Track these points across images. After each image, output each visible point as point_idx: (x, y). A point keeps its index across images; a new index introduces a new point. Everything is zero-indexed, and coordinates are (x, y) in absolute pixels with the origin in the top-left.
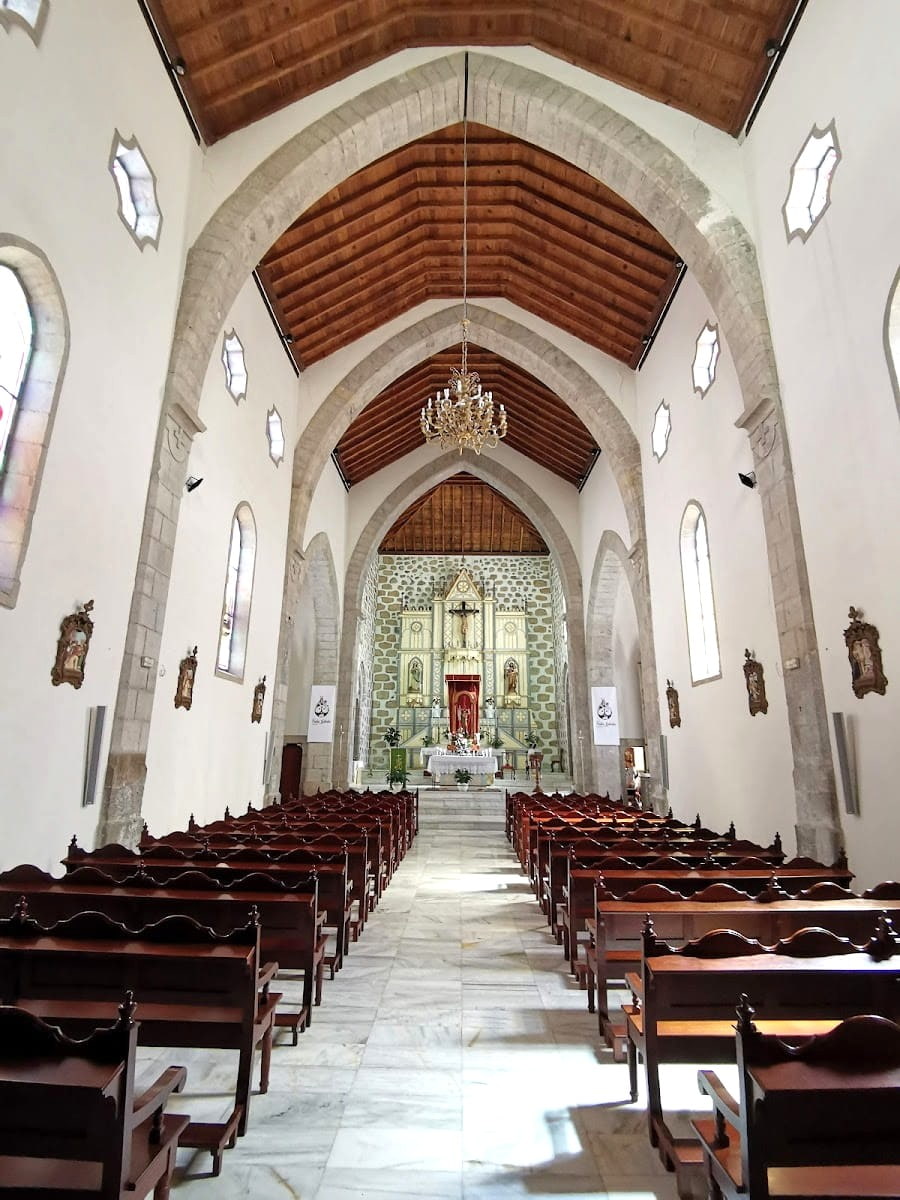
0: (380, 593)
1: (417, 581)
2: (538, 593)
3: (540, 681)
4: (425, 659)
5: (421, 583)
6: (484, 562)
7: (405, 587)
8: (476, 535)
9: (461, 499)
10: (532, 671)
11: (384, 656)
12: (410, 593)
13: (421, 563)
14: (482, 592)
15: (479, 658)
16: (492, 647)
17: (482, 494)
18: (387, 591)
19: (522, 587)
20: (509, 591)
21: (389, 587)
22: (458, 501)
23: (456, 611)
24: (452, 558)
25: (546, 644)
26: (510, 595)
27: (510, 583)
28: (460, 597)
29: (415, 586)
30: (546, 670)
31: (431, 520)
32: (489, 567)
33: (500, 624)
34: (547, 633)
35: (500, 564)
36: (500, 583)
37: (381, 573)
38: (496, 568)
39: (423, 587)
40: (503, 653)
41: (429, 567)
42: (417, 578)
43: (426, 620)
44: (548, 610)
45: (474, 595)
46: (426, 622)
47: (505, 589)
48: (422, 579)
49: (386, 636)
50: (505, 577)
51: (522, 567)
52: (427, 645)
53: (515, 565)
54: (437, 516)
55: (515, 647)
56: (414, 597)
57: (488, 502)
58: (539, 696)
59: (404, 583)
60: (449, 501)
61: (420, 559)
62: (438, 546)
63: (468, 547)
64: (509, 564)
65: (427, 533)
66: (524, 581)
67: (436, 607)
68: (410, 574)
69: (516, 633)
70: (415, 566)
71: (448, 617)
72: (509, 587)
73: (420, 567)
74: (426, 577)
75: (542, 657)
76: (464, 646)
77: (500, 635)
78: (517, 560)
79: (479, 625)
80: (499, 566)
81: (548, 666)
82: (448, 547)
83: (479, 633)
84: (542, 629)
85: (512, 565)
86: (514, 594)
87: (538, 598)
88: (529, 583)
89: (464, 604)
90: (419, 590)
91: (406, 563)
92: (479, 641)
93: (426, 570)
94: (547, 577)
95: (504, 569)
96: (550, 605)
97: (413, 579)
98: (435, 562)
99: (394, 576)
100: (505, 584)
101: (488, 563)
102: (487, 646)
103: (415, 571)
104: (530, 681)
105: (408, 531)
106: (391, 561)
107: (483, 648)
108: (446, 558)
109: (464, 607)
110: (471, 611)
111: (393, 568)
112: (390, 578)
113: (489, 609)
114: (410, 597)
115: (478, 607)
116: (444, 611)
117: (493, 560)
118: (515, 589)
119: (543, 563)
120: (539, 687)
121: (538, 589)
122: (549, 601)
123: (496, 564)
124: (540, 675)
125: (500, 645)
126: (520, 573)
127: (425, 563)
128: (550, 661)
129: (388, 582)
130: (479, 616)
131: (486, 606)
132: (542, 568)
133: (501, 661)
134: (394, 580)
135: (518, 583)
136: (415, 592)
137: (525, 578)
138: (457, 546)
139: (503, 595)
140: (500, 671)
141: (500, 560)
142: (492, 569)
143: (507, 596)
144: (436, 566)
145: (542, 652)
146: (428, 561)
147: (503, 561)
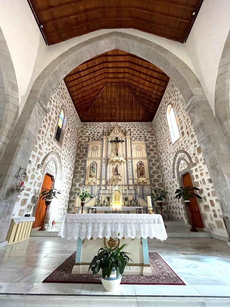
0: (80, 137)
1: (97, 132)
2: (149, 136)
3: (154, 173)
4: (98, 162)
5: (98, 133)
6: (125, 125)
7: (92, 134)
8: (122, 112)
9: (115, 92)
10: (150, 168)
11: (80, 163)
12: (94, 137)
13: (99, 125)
14: (125, 134)
15: (125, 161)
16: (130, 156)
17: (125, 90)
18: (84, 136)
19: (142, 134)
20: (137, 135)
21: (85, 134)
22: (114, 94)
23: (113, 141)
24: (112, 123)
25: (155, 156)
26: (137, 137)
27: (137, 132)
28: (116, 136)
29: (96, 134)
30: (157, 168)
31: (102, 104)
32: (127, 126)
33: (134, 147)
34: (155, 152)
35: (132, 125)
36: (133, 132)
37: (82, 129)
38: (131, 127)
39: (99, 134)
40: (136, 159)
41: (102, 127)
42: (97, 131)
43: (100, 145)
44: (155, 142)
45: (121, 135)
46: (100, 146)
47: (135, 134)
48: (99, 131)
49: (81, 154)
50: (134, 130)
51: (141, 126)
52: (99, 156)
53: (138, 126)
54: (105, 102)
55: (141, 156)
56: (95, 138)
57: (127, 94)
58: (154, 180)
59: (91, 133)
60: (110, 94)
61: (98, 124)
62: (106, 118)
63: (118, 118)
64: (136, 125)
65: (101, 111)
66: (143, 131)
67: (104, 140)
68: (94, 129)
69: (142, 150)
70: (96, 127)
71: (110, 144)
72: (137, 134)
73: (98, 127)
74: (101, 130)
75: (154, 162)
76: (117, 155)
77: (134, 151)
78: (139, 124)
79: (124, 147)
80: (132, 126)
81: (157, 166)
82: (110, 119)
83: (124, 150)
84: (153, 150)
85: (137, 126)
86: (139, 136)
87: (149, 137)
88: (145, 132)
89: (117, 138)
90: (97, 135)
91: (92, 125)
92: (125, 154)
93: (101, 128)
94: (153, 129)
95: (134, 127)
96: (155, 140)
97: (95, 131)
98: (105, 125)
99: (87, 130)
100: (135, 133)
101: (127, 125)
102: (128, 156)
103: (96, 128)
104: (150, 173)
105: (93, 110)
106: (86, 125)
107: (126, 157)
108: (109, 123)
109: (117, 139)
110: (120, 141)
111: (87, 127)
112: (85, 131)
113: (128, 141)
114: (94, 138)
115: (124, 139)
116: (108, 141)
117: (129, 124)
118: (139, 134)
119: (150, 124)
120: (154, 176)
121: (149, 134)
122: (154, 139)
123: (131, 125)
124: (154, 170)
125: (134, 155)
126: (141, 128)
127: (101, 125)
128: (158, 164)
129: (84, 133)
130: (124, 143)
131: (127, 139)
132: (150, 126)
133: (135, 162)
134: (87, 132)
135: (140, 132)
136: (96, 136)
137: (143, 130)
138: (114, 118)
139: (134, 137)
140: (135, 168)
141: (132, 124)
142: (129, 127)
143: (136, 137)
144: (105, 126)
145: (153, 160)
146: (102, 124)
147: (133, 124)
